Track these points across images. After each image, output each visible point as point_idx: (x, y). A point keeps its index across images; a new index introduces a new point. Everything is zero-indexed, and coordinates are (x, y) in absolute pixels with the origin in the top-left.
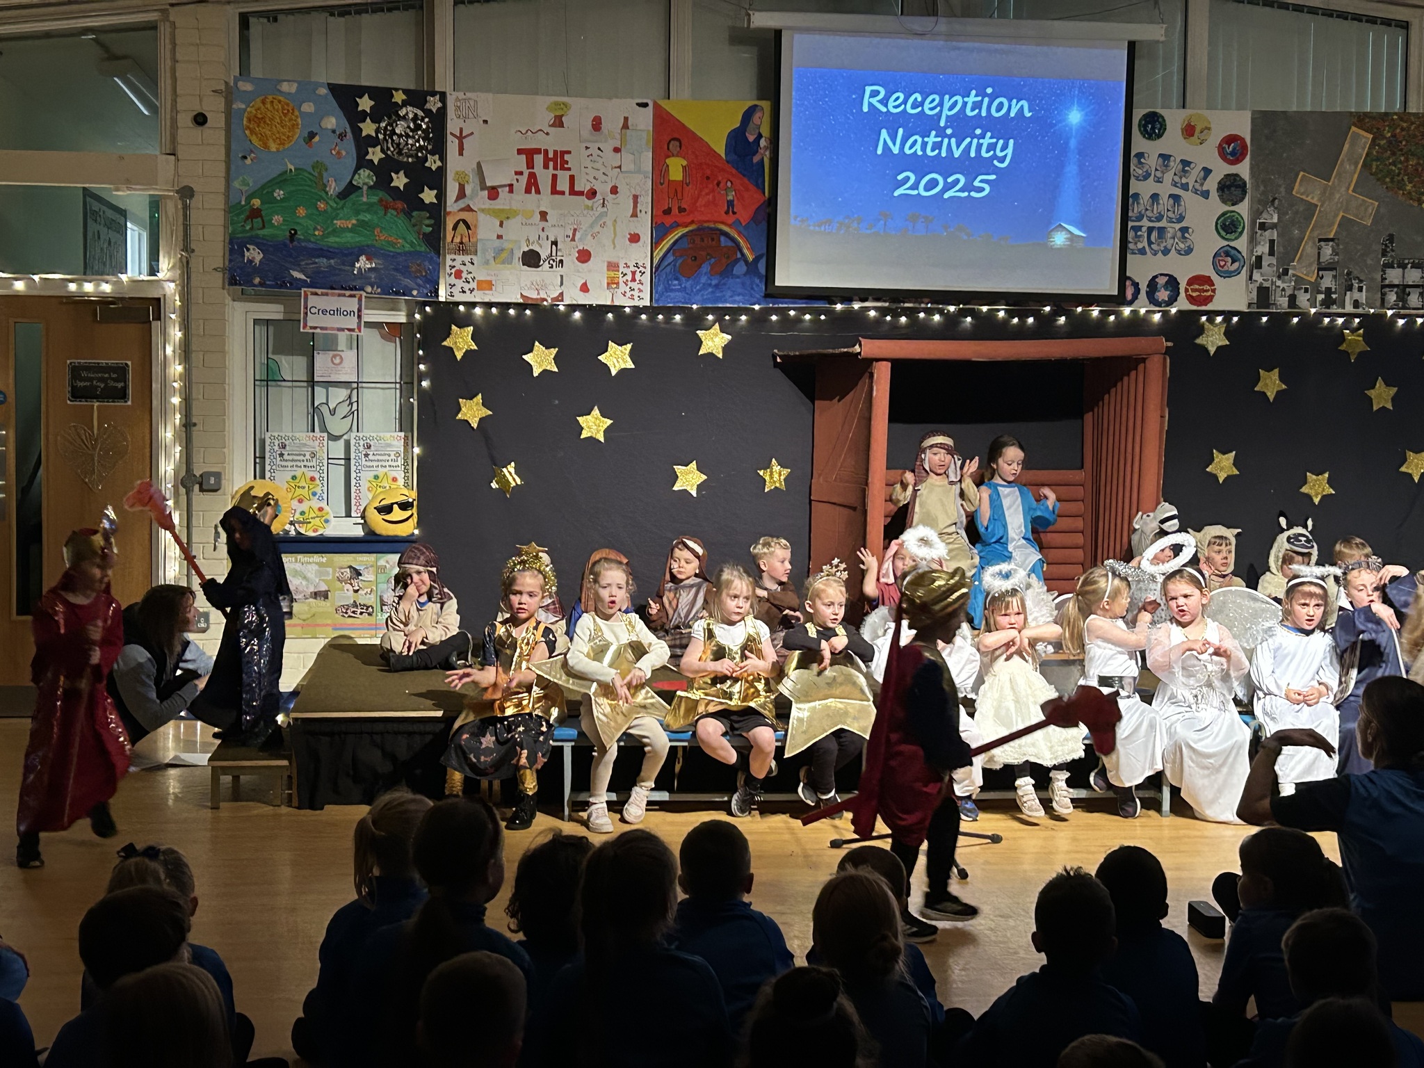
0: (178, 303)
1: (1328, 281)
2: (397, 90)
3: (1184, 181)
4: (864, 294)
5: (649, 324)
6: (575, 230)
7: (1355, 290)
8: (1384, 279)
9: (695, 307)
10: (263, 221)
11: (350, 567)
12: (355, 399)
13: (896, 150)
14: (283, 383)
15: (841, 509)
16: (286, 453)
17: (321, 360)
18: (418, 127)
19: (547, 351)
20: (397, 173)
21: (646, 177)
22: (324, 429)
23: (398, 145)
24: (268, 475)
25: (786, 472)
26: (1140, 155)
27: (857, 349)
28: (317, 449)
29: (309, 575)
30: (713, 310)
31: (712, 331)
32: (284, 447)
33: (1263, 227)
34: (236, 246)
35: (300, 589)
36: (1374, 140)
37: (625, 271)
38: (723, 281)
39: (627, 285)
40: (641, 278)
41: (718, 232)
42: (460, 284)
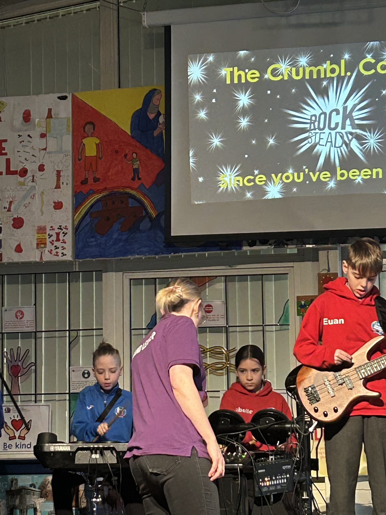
4: (251, 238)
21: (67, 156)
37: (52, 233)
38: (131, 236)
39: (53, 244)
40: (65, 238)
41: (126, 195)
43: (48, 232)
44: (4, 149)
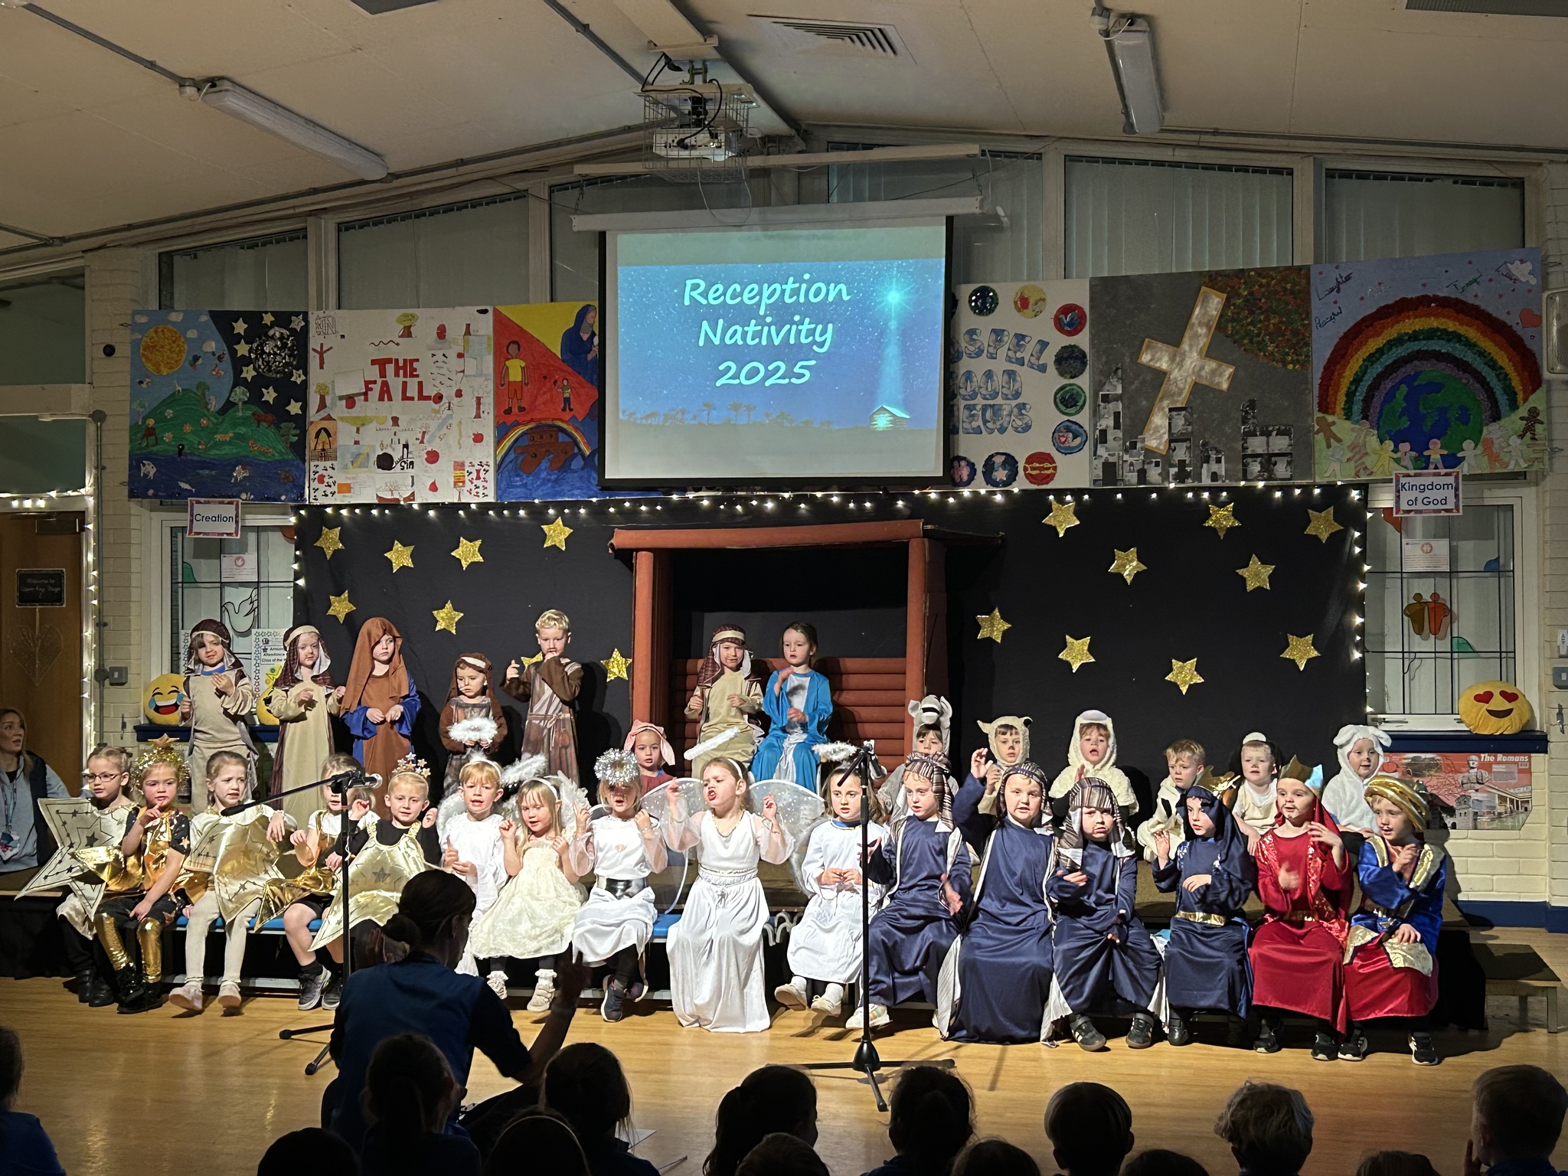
0: (94, 514)
1: (1181, 453)
2: (266, 313)
3: (1019, 355)
5: (497, 519)
6: (424, 433)
7: (1213, 462)
8: (1245, 449)
9: (537, 501)
10: (156, 439)
12: (255, 597)
13: (717, 341)
14: (197, 585)
17: (226, 563)
18: (284, 345)
19: (405, 548)
20: (267, 388)
21: (489, 380)
23: (268, 362)
25: (627, 661)
26: (972, 332)
30: (554, 505)
31: (554, 524)
33: (1106, 399)
34: (135, 462)
36: (1228, 299)
37: (470, 469)
38: (561, 477)
39: (472, 483)
40: (486, 476)
41: (556, 428)
42: (322, 487)
43: (467, 468)
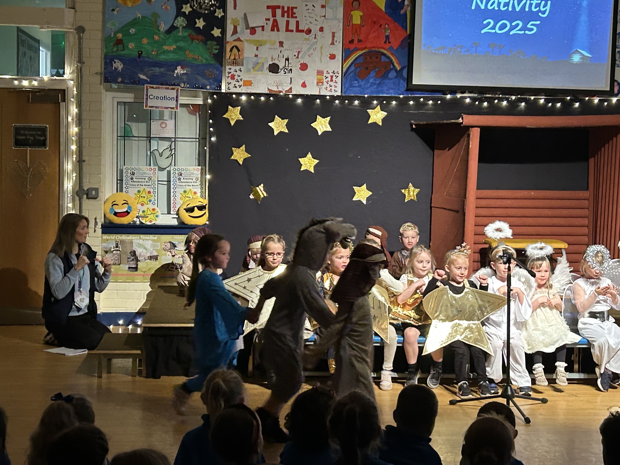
0: (75, 92)
4: (463, 89)
5: (341, 106)
6: (299, 52)
9: (366, 96)
11: (170, 242)
12: (173, 147)
13: (483, 7)
14: (134, 138)
15: (449, 212)
16: (135, 178)
17: (155, 126)
19: (282, 121)
20: (199, 19)
21: (340, 22)
22: (156, 164)
23: (200, 3)
24: (124, 190)
25: (417, 190)
27: (460, 120)
28: (152, 175)
29: (147, 246)
30: (377, 98)
31: (376, 110)
32: (133, 174)
34: (108, 60)
35: (142, 254)
37: (327, 75)
38: (382, 82)
39: (328, 83)
40: (336, 80)
41: (380, 53)
42: (233, 82)
43: (325, 74)
44: (295, 14)
